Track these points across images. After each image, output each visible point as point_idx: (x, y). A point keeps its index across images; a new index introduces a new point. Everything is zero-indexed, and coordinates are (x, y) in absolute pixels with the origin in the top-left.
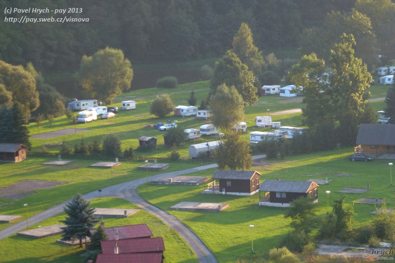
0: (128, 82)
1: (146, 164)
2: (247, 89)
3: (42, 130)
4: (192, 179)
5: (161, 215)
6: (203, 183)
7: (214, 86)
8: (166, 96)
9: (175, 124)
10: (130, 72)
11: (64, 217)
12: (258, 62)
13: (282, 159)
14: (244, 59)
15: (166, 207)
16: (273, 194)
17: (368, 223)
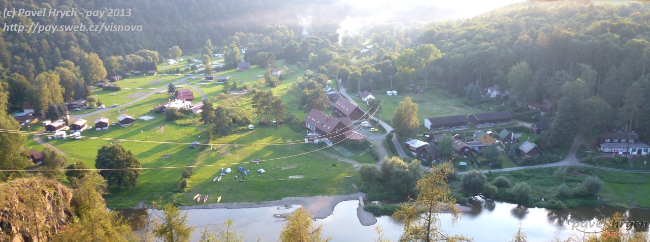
0: (181, 54)
5: (192, 86)
6: (201, 78)
8: (190, 57)
11: (168, 88)
13: (220, 72)
14: (209, 48)
15: (192, 84)
16: (219, 80)
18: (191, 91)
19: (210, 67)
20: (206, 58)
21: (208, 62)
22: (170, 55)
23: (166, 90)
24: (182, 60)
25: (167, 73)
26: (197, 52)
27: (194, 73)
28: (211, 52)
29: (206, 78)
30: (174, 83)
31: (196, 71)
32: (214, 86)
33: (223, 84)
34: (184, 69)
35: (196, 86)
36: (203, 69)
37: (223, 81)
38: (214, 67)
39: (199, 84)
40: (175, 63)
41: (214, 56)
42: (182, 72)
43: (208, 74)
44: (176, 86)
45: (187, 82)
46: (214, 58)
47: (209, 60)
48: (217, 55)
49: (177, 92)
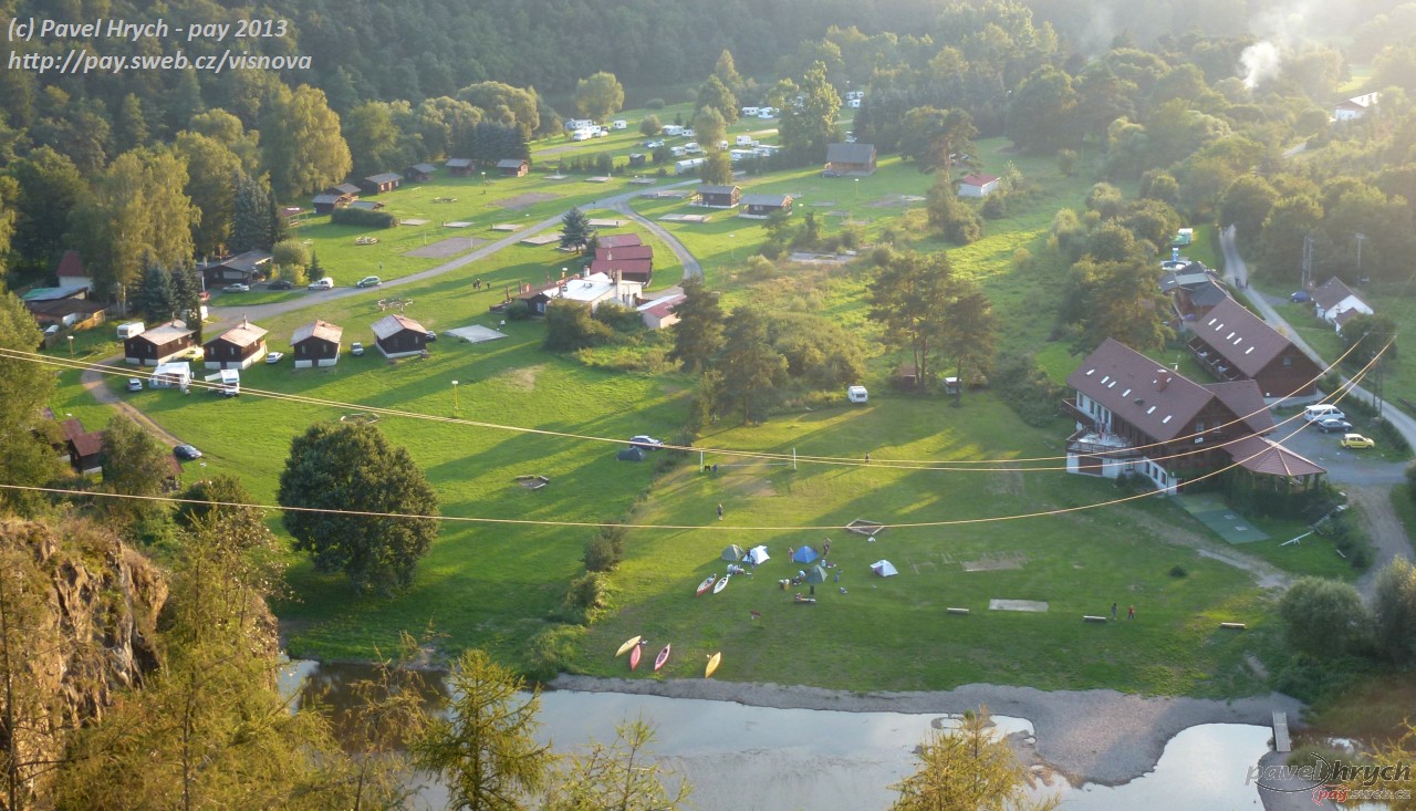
0: (620, 104)
1: (636, 179)
2: (729, 111)
3: (542, 148)
4: (678, 193)
5: (649, 226)
6: (688, 197)
7: (699, 107)
8: (654, 116)
9: (662, 142)
10: (621, 94)
11: (563, 227)
12: (739, 85)
13: (760, 174)
14: (725, 83)
15: (654, 218)
16: (751, 207)
17: (837, 233)
18: (646, 241)
19: (724, 156)
20: (711, 122)
21: (718, 137)
22: (582, 106)
23: (555, 236)
24: (623, 124)
25: (562, 170)
26: (680, 98)
27: (662, 174)
28: (732, 101)
29: (706, 197)
30: (585, 211)
31: (670, 170)
32: (729, 229)
33: (767, 224)
34: (625, 160)
35: (665, 225)
36: (698, 161)
37: (767, 209)
38: (737, 154)
39: (676, 217)
40: (595, 136)
41: (741, 114)
42: (619, 172)
43: (715, 181)
44: (593, 222)
45: (635, 210)
46: (739, 122)
47: (722, 131)
48: (753, 110)
49: (593, 245)
